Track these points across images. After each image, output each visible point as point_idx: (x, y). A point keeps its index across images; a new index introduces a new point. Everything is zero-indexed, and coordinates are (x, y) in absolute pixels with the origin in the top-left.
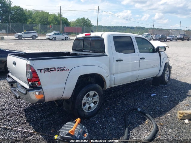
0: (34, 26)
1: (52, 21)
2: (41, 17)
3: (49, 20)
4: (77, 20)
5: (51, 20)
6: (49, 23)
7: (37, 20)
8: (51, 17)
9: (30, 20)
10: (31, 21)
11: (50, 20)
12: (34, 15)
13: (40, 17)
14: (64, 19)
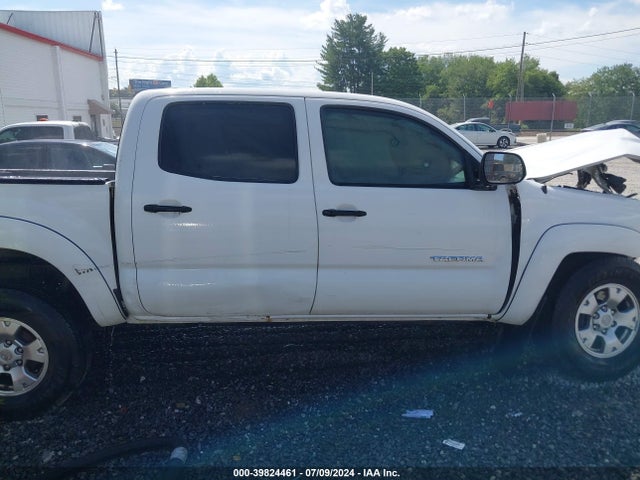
0: (442, 107)
1: (498, 86)
2: (465, 77)
3: (488, 83)
4: (595, 75)
5: (496, 82)
6: (488, 94)
7: (452, 85)
8: (500, 74)
9: (431, 88)
10: (434, 92)
11: (494, 81)
12: (446, 71)
13: (462, 74)
14: (545, 78)
